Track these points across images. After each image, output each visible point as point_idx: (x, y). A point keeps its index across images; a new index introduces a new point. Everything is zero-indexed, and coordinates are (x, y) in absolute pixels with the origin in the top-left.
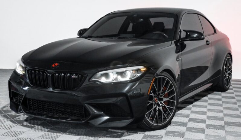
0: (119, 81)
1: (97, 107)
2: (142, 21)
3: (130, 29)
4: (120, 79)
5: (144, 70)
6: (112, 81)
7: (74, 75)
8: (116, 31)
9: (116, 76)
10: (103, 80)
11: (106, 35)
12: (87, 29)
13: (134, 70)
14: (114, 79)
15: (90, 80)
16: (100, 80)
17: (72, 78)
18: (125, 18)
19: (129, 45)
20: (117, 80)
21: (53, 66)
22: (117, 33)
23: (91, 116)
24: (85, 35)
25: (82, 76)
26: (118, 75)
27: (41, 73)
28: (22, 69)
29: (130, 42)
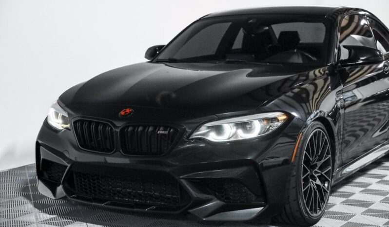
0: (240, 138)
1: (201, 185)
2: (266, 30)
3: (238, 44)
4: (242, 135)
5: (284, 120)
6: (229, 138)
7: (161, 128)
8: (212, 50)
9: (234, 129)
10: (213, 137)
11: (195, 56)
12: (164, 46)
13: (266, 120)
14: (231, 136)
15: (190, 138)
16: (207, 136)
17: (158, 134)
18: (229, 26)
19: (249, 75)
20: (237, 136)
21: (122, 113)
22: (214, 53)
23: (192, 202)
24: (161, 57)
25: (176, 130)
26: (237, 129)
27: (100, 128)
28: (60, 121)
29: (250, 70)
